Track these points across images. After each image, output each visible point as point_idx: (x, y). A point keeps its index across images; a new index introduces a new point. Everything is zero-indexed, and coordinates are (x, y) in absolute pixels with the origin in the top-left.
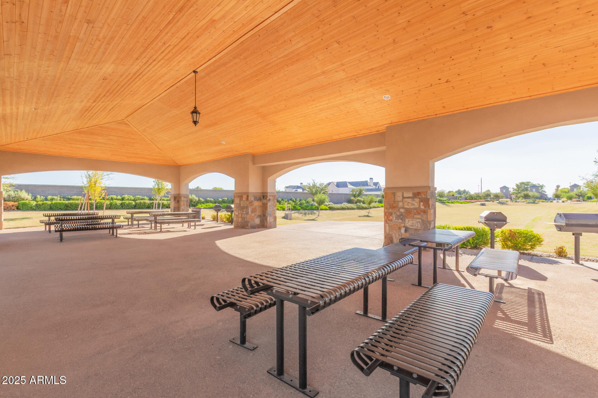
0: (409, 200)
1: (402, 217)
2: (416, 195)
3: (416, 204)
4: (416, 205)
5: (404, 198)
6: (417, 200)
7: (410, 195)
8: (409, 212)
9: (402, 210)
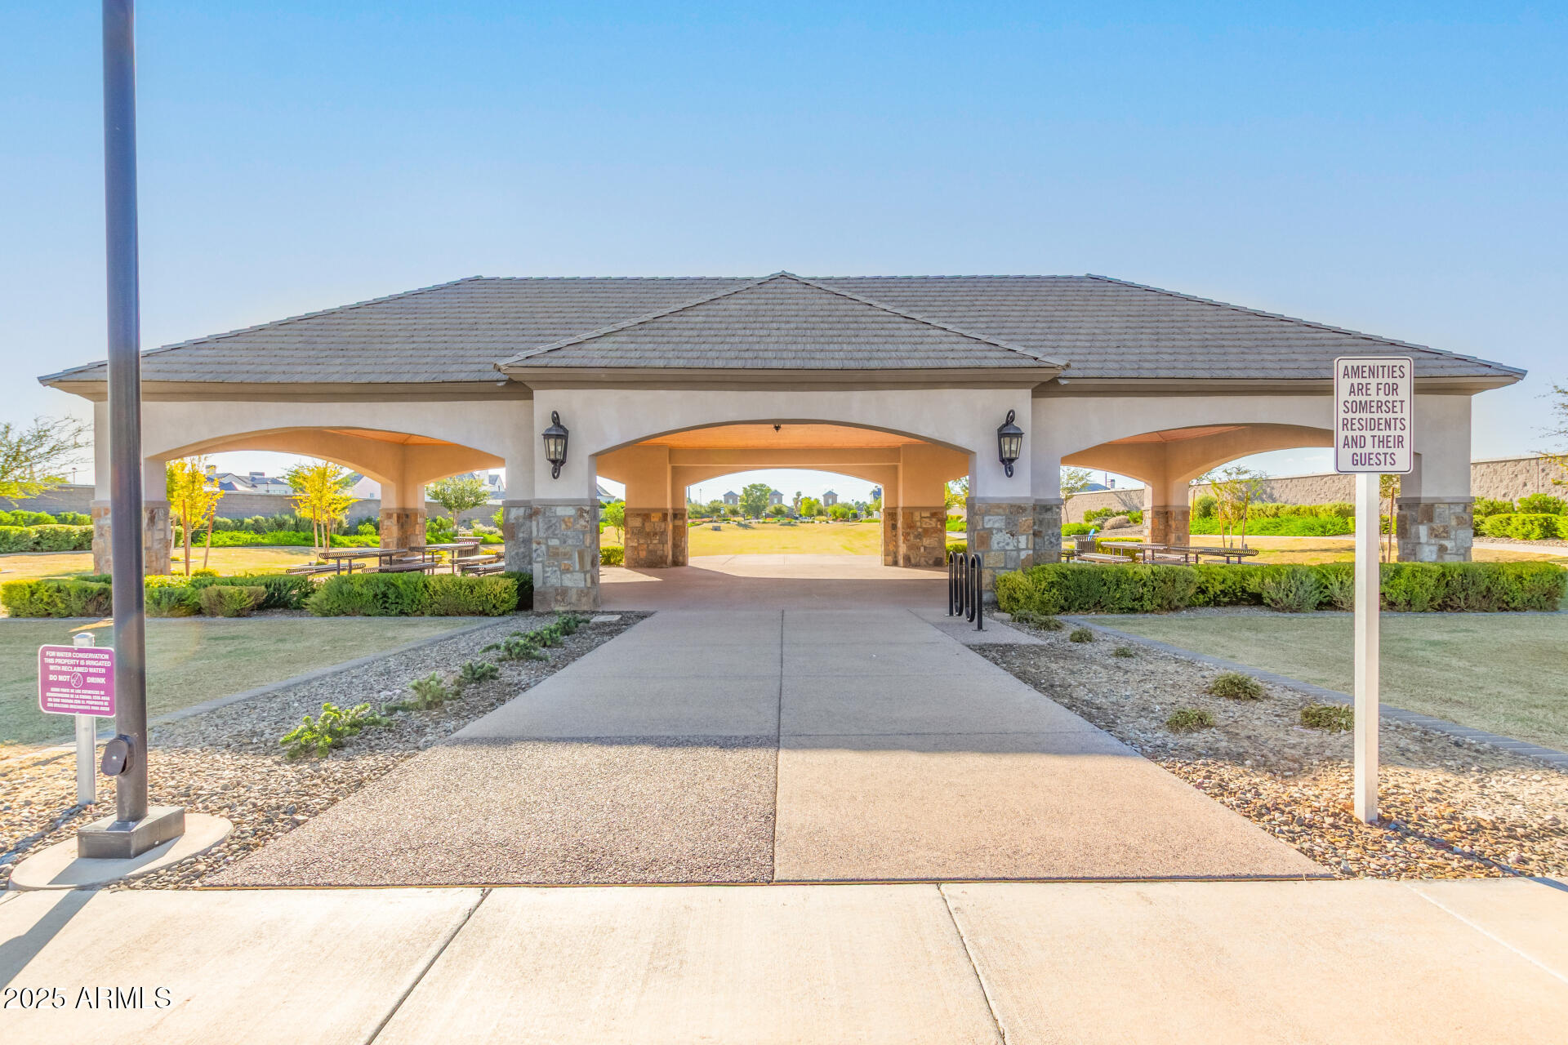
0: (927, 520)
1: (919, 536)
2: (933, 515)
3: (933, 523)
4: (934, 525)
5: (922, 518)
6: (934, 520)
7: (928, 515)
8: (926, 531)
9: (920, 530)
